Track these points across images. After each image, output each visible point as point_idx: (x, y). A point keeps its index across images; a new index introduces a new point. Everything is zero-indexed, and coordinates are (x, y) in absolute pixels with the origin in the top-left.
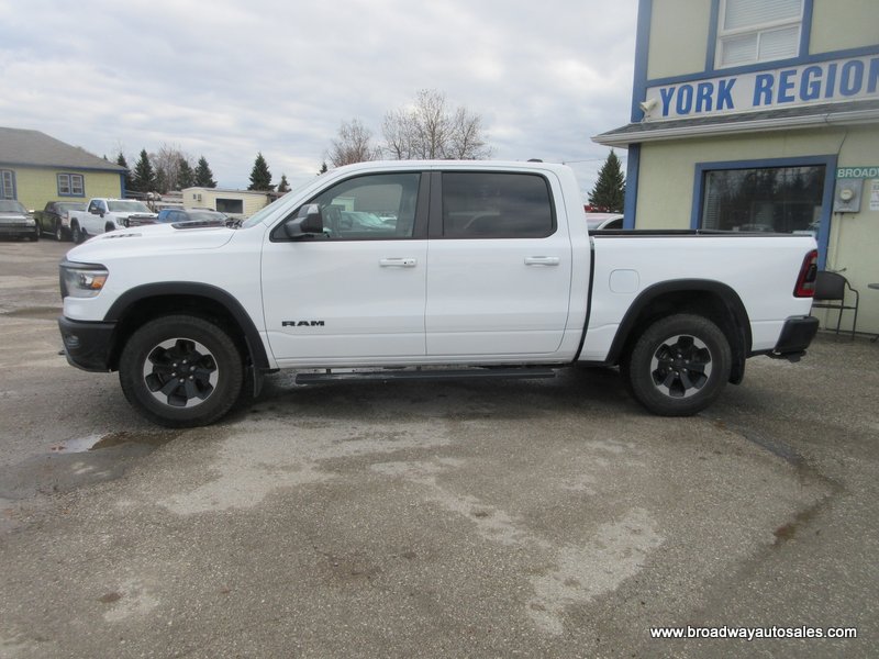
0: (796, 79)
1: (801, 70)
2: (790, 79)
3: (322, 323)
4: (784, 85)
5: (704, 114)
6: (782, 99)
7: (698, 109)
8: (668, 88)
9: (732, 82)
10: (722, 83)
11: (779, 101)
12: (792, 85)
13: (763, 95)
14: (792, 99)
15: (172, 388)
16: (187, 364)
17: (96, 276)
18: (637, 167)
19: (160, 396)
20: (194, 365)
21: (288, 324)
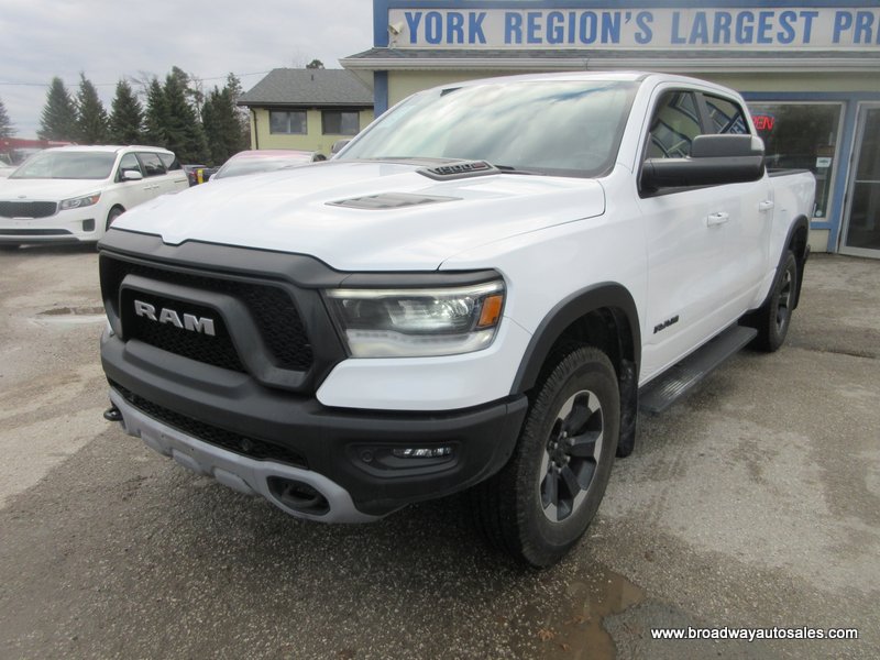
0: (541, 21)
1: (546, 13)
2: (537, 21)
3: (675, 320)
4: (532, 28)
5: (456, 46)
6: (531, 39)
7: (450, 40)
8: (413, 12)
9: (482, 15)
11: (529, 41)
12: (539, 27)
13: (513, 33)
14: (540, 40)
15: (552, 490)
16: (568, 436)
17: (482, 298)
18: (387, 95)
19: (551, 512)
20: (576, 434)
21: (658, 328)
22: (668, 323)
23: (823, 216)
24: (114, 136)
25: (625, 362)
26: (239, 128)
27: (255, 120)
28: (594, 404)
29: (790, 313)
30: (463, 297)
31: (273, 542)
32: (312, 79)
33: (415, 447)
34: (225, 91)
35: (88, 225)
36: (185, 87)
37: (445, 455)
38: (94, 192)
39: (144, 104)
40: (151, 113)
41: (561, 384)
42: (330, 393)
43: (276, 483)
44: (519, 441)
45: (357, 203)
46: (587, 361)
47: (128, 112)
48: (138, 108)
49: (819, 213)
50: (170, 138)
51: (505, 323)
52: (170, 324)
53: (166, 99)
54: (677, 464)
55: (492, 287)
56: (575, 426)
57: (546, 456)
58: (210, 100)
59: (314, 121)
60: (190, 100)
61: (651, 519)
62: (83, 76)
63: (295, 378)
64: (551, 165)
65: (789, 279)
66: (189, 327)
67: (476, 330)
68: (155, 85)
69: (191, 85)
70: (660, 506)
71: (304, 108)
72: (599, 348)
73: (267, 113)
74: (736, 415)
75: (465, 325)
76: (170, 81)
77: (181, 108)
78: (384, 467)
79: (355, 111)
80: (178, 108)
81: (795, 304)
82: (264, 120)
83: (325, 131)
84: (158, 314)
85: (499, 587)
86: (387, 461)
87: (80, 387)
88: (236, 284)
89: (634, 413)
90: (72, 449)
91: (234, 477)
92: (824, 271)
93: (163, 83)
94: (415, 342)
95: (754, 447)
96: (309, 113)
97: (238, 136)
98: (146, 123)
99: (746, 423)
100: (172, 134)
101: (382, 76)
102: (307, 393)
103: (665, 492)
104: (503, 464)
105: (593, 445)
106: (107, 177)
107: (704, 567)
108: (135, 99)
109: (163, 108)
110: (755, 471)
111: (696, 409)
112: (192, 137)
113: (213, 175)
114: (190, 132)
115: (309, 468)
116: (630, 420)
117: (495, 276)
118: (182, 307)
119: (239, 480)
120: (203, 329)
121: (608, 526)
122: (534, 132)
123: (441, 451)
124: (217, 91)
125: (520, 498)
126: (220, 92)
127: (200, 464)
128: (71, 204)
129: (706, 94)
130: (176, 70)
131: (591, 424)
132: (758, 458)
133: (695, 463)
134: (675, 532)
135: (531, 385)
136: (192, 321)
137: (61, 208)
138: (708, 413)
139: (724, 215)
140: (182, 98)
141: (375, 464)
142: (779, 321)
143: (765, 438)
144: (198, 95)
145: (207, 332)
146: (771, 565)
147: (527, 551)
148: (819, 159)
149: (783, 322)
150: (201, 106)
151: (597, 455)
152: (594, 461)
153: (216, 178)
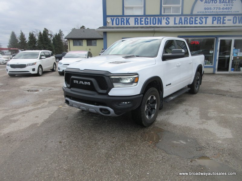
0: (143, 20)
1: (144, 18)
2: (142, 20)
3: (170, 84)
4: (141, 21)
5: (123, 26)
6: (141, 24)
7: (121, 24)
8: (113, 18)
9: (129, 18)
10: (127, 18)
11: (140, 24)
12: (143, 21)
13: (137, 23)
14: (143, 24)
15: (147, 113)
16: (150, 104)
17: (135, 78)
18: (106, 38)
19: (147, 117)
20: (152, 104)
21: (167, 85)
22: (169, 85)
23: (212, 64)
24: (29, 47)
25: (160, 91)
26: (63, 44)
27: (69, 42)
28: (155, 98)
29: (199, 86)
30: (132, 77)
31: (97, 125)
32: (84, 31)
33: (125, 102)
34: (59, 34)
35: (34, 70)
36: (48, 33)
37: (129, 103)
38: (34, 62)
39: (37, 38)
40: (39, 41)
41: (148, 93)
42: (110, 93)
43: (101, 110)
44: (141, 102)
45: (113, 63)
46: (153, 90)
47: (33, 40)
48: (36, 39)
49: (211, 64)
50: (44, 47)
51: (139, 82)
52: (81, 84)
53: (43, 37)
54: (172, 113)
55: (136, 76)
56: (151, 102)
57: (146, 106)
58: (55, 37)
59: (85, 43)
60: (49, 37)
61: (166, 121)
62: (21, 31)
63: (105, 91)
64: (144, 55)
65: (199, 78)
66: (85, 84)
67: (134, 83)
68: (40, 33)
69: (49, 33)
70: (168, 119)
71: (82, 39)
72: (155, 88)
73: (72, 40)
74: (185, 105)
75: (132, 82)
76: (44, 32)
77: (47, 39)
78: (120, 106)
79: (95, 40)
80: (46, 39)
81: (200, 84)
82: (71, 43)
83: (88, 45)
84: (79, 82)
85: (138, 130)
86: (120, 104)
87: (47, 103)
88: (94, 76)
89: (162, 101)
90: (52, 113)
91: (93, 110)
92: (212, 77)
93: (42, 32)
94: (124, 85)
95: (188, 110)
96: (83, 40)
97: (62, 46)
98: (38, 43)
99: (187, 106)
100: (45, 46)
101: (105, 33)
102: (107, 94)
103: (169, 117)
104: (139, 105)
105: (155, 106)
106: (37, 58)
107: (175, 126)
108: (35, 37)
109: (42, 39)
110: (187, 113)
111: (177, 104)
112: (50, 47)
113: (63, 57)
114: (50, 45)
115: (107, 106)
116: (162, 103)
117: (137, 74)
118: (84, 81)
119: (94, 110)
120: (88, 84)
121: (158, 122)
122: (140, 49)
123: (129, 102)
124: (56, 34)
125: (142, 112)
126: (57, 34)
127: (86, 108)
128: (30, 65)
129: (176, 40)
130: (45, 29)
131: (154, 102)
132: (188, 111)
133: (176, 112)
134: (170, 122)
135: (143, 92)
136: (86, 83)
137: (27, 66)
138: (180, 105)
139: (180, 64)
140: (47, 37)
141: (118, 105)
142: (197, 87)
143: (190, 108)
144: (51, 35)
145: (89, 84)
146: (187, 126)
147: (143, 122)
148: (210, 51)
149: (198, 88)
150: (52, 38)
151: (156, 108)
152: (155, 109)
153: (64, 58)
